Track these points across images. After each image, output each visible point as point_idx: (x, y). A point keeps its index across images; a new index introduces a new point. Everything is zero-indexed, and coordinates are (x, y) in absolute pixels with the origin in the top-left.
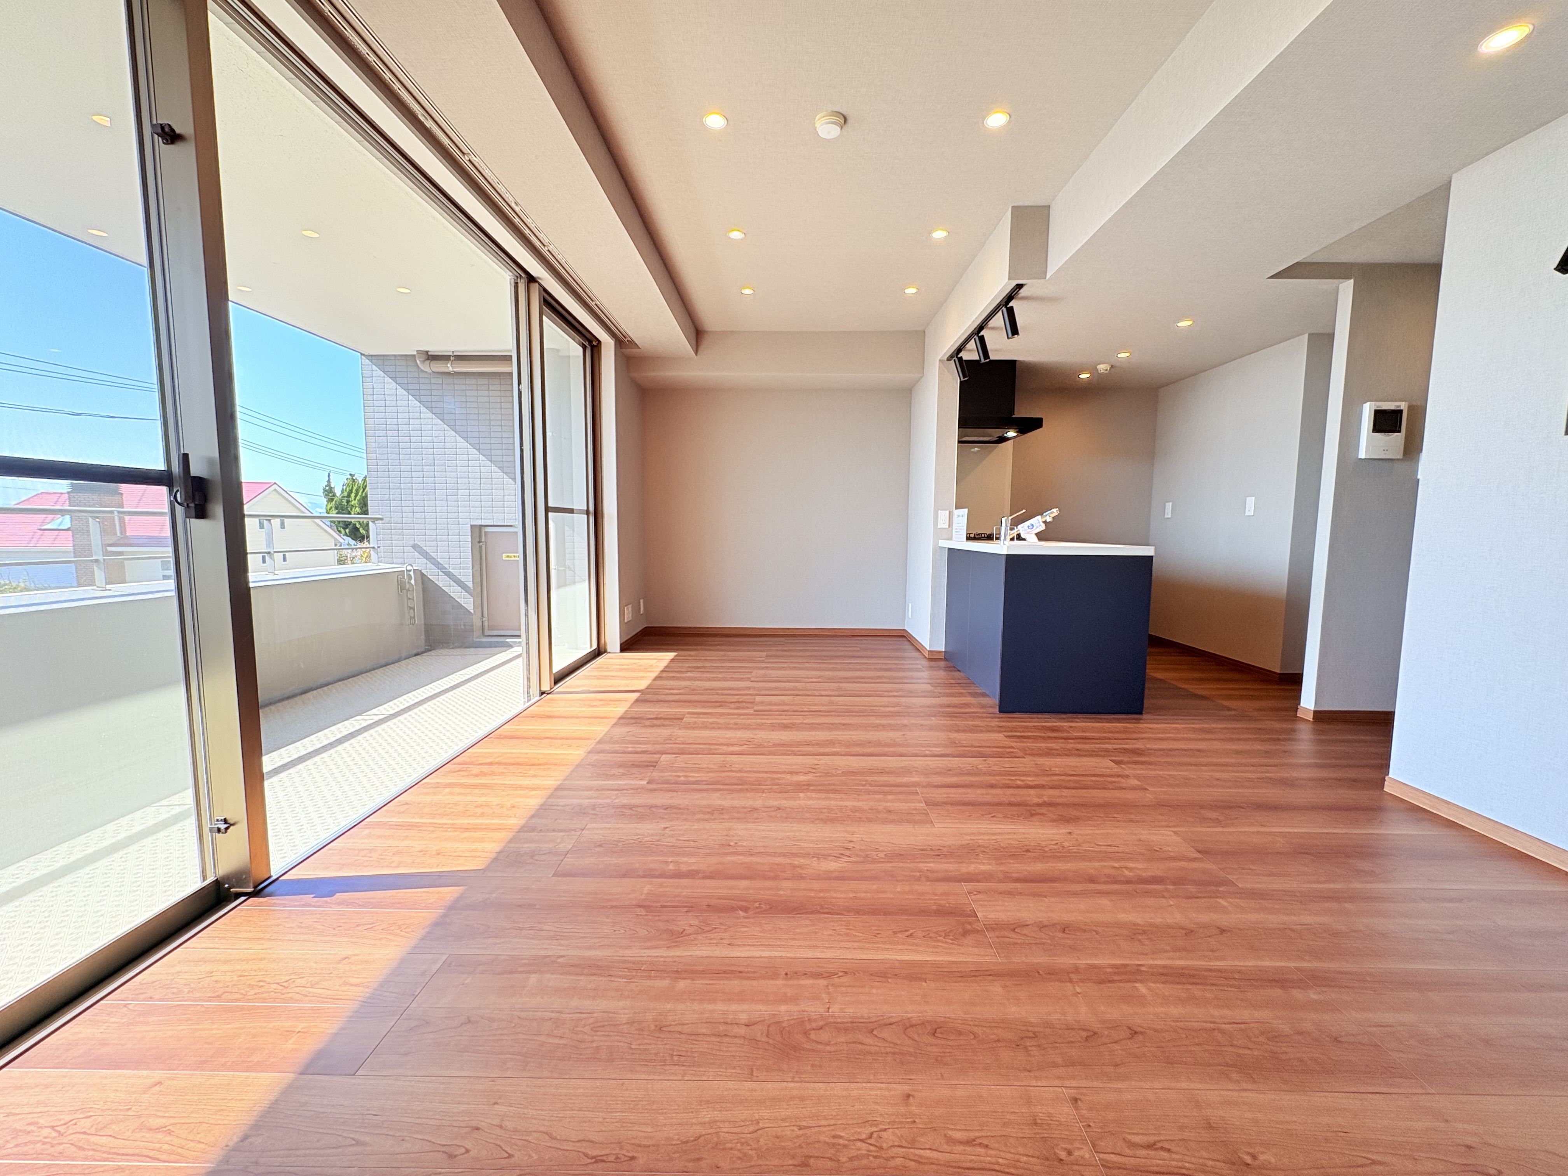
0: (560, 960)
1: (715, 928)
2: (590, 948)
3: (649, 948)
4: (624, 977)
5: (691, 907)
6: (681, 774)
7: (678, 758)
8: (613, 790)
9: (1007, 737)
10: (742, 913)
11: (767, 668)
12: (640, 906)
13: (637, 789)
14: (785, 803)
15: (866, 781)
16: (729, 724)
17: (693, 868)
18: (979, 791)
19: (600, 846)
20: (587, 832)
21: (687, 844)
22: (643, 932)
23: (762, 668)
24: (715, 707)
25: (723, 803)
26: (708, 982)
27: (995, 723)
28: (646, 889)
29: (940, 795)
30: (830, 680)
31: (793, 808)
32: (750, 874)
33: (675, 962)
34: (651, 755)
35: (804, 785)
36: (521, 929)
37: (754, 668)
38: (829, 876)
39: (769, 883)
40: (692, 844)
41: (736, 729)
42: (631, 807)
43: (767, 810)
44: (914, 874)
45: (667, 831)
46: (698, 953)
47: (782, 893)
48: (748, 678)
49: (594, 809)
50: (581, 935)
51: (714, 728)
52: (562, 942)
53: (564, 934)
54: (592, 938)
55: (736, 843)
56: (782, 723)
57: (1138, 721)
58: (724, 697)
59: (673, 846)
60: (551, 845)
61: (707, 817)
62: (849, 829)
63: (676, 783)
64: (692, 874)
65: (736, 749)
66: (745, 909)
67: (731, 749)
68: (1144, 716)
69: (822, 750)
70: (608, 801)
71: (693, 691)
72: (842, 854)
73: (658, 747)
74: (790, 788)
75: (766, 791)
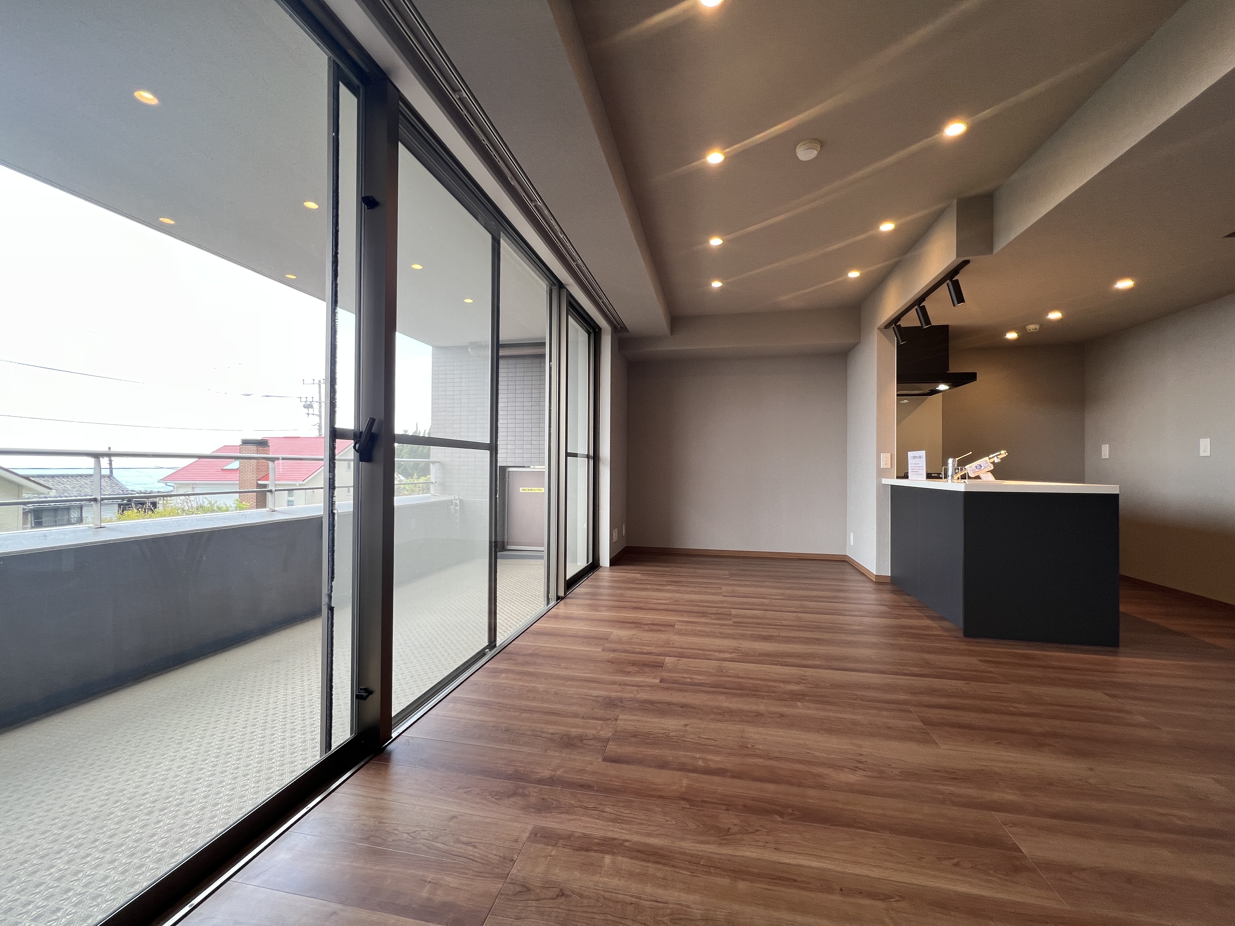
0: (627, 844)
1: (758, 830)
2: (649, 835)
3: (702, 842)
4: (688, 869)
5: (729, 804)
6: (687, 676)
7: (680, 661)
8: (633, 686)
9: (980, 661)
10: (778, 818)
11: (734, 585)
12: (684, 799)
13: (652, 687)
14: (785, 710)
15: (856, 695)
16: (715, 633)
17: (720, 766)
18: (973, 715)
19: (635, 736)
20: (621, 722)
21: (708, 742)
22: (692, 826)
23: (730, 585)
24: (699, 617)
25: (730, 705)
26: (766, 887)
27: (963, 646)
28: (685, 782)
29: (934, 714)
30: (791, 598)
31: (795, 716)
32: (774, 778)
33: (729, 860)
34: (657, 657)
35: (799, 695)
36: (587, 808)
37: (723, 584)
38: (850, 789)
39: (795, 790)
40: (713, 742)
41: (720, 637)
42: (652, 703)
43: (771, 715)
44: (938, 796)
45: (688, 728)
46: (748, 854)
47: (810, 801)
48: (720, 593)
49: (621, 702)
50: (640, 821)
51: (702, 636)
52: (624, 826)
53: (625, 819)
54: (649, 825)
55: (753, 746)
56: (761, 635)
57: (1115, 654)
58: (704, 608)
59: (697, 743)
60: (594, 732)
61: (719, 717)
62: (855, 741)
63: (685, 684)
64: (720, 772)
65: (727, 656)
66: (781, 814)
67: (722, 655)
68: (1121, 649)
69: (805, 662)
70: (631, 695)
71: (676, 602)
72: (857, 767)
73: (661, 650)
74: (787, 696)
75: (766, 697)
